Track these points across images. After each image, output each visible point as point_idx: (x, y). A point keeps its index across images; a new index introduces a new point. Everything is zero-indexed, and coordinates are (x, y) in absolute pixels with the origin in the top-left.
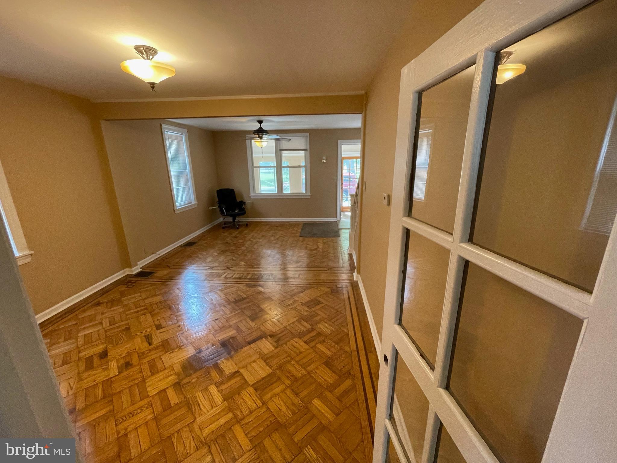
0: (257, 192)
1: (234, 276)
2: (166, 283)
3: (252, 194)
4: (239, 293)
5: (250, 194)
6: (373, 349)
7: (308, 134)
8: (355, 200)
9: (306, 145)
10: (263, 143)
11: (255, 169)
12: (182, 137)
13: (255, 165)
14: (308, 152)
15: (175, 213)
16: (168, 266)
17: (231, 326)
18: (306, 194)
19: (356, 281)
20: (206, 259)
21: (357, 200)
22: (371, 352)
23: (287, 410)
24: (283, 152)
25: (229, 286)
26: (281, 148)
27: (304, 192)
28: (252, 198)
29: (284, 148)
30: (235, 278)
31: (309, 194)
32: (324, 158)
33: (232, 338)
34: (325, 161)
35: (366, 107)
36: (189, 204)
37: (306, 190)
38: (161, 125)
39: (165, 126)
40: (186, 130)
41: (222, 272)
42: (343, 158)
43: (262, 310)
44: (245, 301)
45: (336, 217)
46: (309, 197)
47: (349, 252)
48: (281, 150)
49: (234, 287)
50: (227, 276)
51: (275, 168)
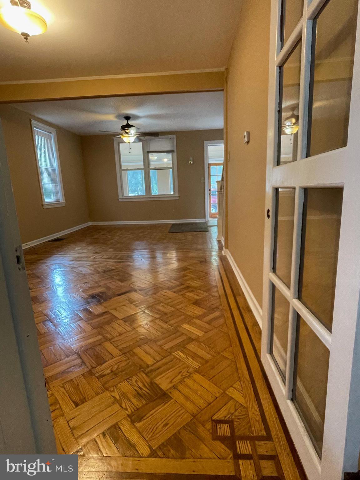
0: (125, 195)
1: (104, 257)
2: (34, 263)
3: (120, 197)
4: (108, 266)
5: (118, 196)
6: (241, 293)
7: (175, 136)
8: (221, 186)
9: (173, 146)
10: (130, 137)
11: (123, 172)
12: (51, 136)
13: (123, 168)
14: (175, 154)
15: (44, 208)
16: (36, 253)
17: (100, 286)
18: (174, 196)
19: (224, 256)
20: (75, 248)
21: (223, 184)
22: (240, 295)
23: (156, 332)
24: (150, 154)
25: (98, 263)
26: (148, 150)
27: (172, 193)
28: (120, 200)
29: (151, 150)
30: (104, 258)
31: (177, 195)
32: (191, 159)
33: (103, 293)
34: (192, 162)
35: (227, 83)
36: (57, 202)
37: (174, 191)
38: (31, 121)
39: (34, 122)
40: (55, 130)
41: (92, 255)
42: (210, 165)
43: (131, 275)
44: (114, 271)
45: (205, 218)
46: (177, 198)
47: (217, 239)
48: (148, 152)
49: (103, 263)
50: (96, 258)
51: (143, 171)
